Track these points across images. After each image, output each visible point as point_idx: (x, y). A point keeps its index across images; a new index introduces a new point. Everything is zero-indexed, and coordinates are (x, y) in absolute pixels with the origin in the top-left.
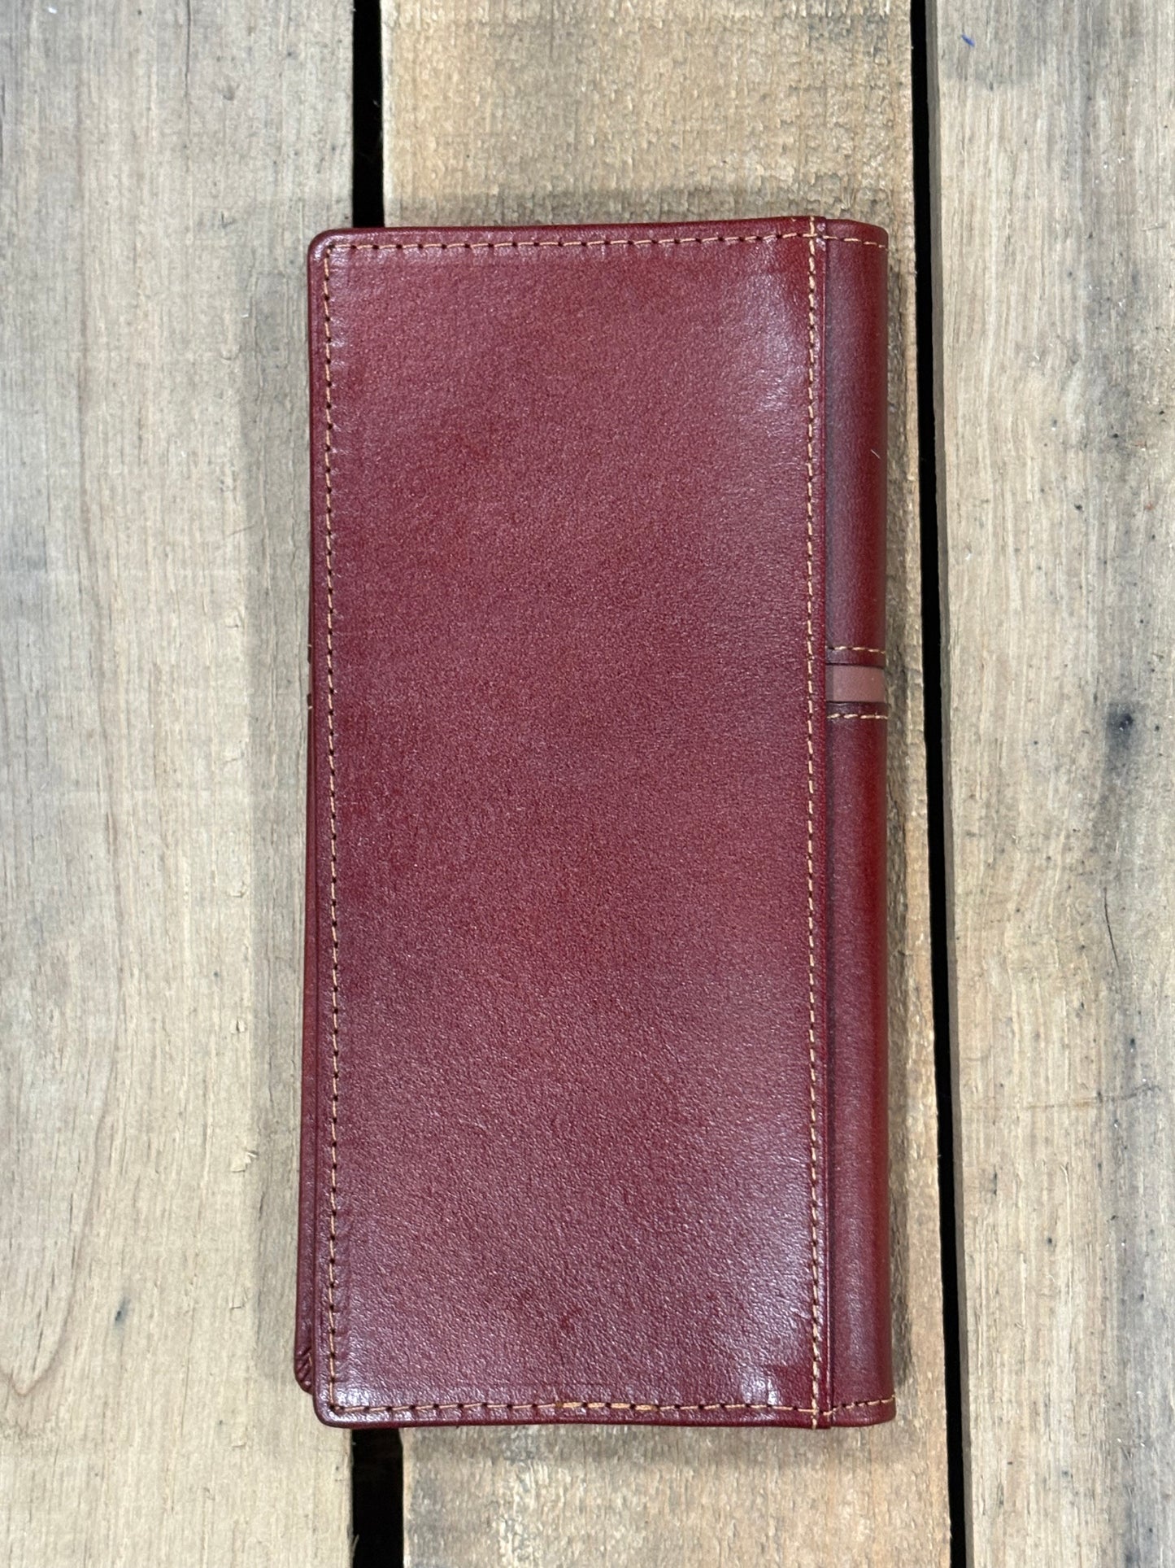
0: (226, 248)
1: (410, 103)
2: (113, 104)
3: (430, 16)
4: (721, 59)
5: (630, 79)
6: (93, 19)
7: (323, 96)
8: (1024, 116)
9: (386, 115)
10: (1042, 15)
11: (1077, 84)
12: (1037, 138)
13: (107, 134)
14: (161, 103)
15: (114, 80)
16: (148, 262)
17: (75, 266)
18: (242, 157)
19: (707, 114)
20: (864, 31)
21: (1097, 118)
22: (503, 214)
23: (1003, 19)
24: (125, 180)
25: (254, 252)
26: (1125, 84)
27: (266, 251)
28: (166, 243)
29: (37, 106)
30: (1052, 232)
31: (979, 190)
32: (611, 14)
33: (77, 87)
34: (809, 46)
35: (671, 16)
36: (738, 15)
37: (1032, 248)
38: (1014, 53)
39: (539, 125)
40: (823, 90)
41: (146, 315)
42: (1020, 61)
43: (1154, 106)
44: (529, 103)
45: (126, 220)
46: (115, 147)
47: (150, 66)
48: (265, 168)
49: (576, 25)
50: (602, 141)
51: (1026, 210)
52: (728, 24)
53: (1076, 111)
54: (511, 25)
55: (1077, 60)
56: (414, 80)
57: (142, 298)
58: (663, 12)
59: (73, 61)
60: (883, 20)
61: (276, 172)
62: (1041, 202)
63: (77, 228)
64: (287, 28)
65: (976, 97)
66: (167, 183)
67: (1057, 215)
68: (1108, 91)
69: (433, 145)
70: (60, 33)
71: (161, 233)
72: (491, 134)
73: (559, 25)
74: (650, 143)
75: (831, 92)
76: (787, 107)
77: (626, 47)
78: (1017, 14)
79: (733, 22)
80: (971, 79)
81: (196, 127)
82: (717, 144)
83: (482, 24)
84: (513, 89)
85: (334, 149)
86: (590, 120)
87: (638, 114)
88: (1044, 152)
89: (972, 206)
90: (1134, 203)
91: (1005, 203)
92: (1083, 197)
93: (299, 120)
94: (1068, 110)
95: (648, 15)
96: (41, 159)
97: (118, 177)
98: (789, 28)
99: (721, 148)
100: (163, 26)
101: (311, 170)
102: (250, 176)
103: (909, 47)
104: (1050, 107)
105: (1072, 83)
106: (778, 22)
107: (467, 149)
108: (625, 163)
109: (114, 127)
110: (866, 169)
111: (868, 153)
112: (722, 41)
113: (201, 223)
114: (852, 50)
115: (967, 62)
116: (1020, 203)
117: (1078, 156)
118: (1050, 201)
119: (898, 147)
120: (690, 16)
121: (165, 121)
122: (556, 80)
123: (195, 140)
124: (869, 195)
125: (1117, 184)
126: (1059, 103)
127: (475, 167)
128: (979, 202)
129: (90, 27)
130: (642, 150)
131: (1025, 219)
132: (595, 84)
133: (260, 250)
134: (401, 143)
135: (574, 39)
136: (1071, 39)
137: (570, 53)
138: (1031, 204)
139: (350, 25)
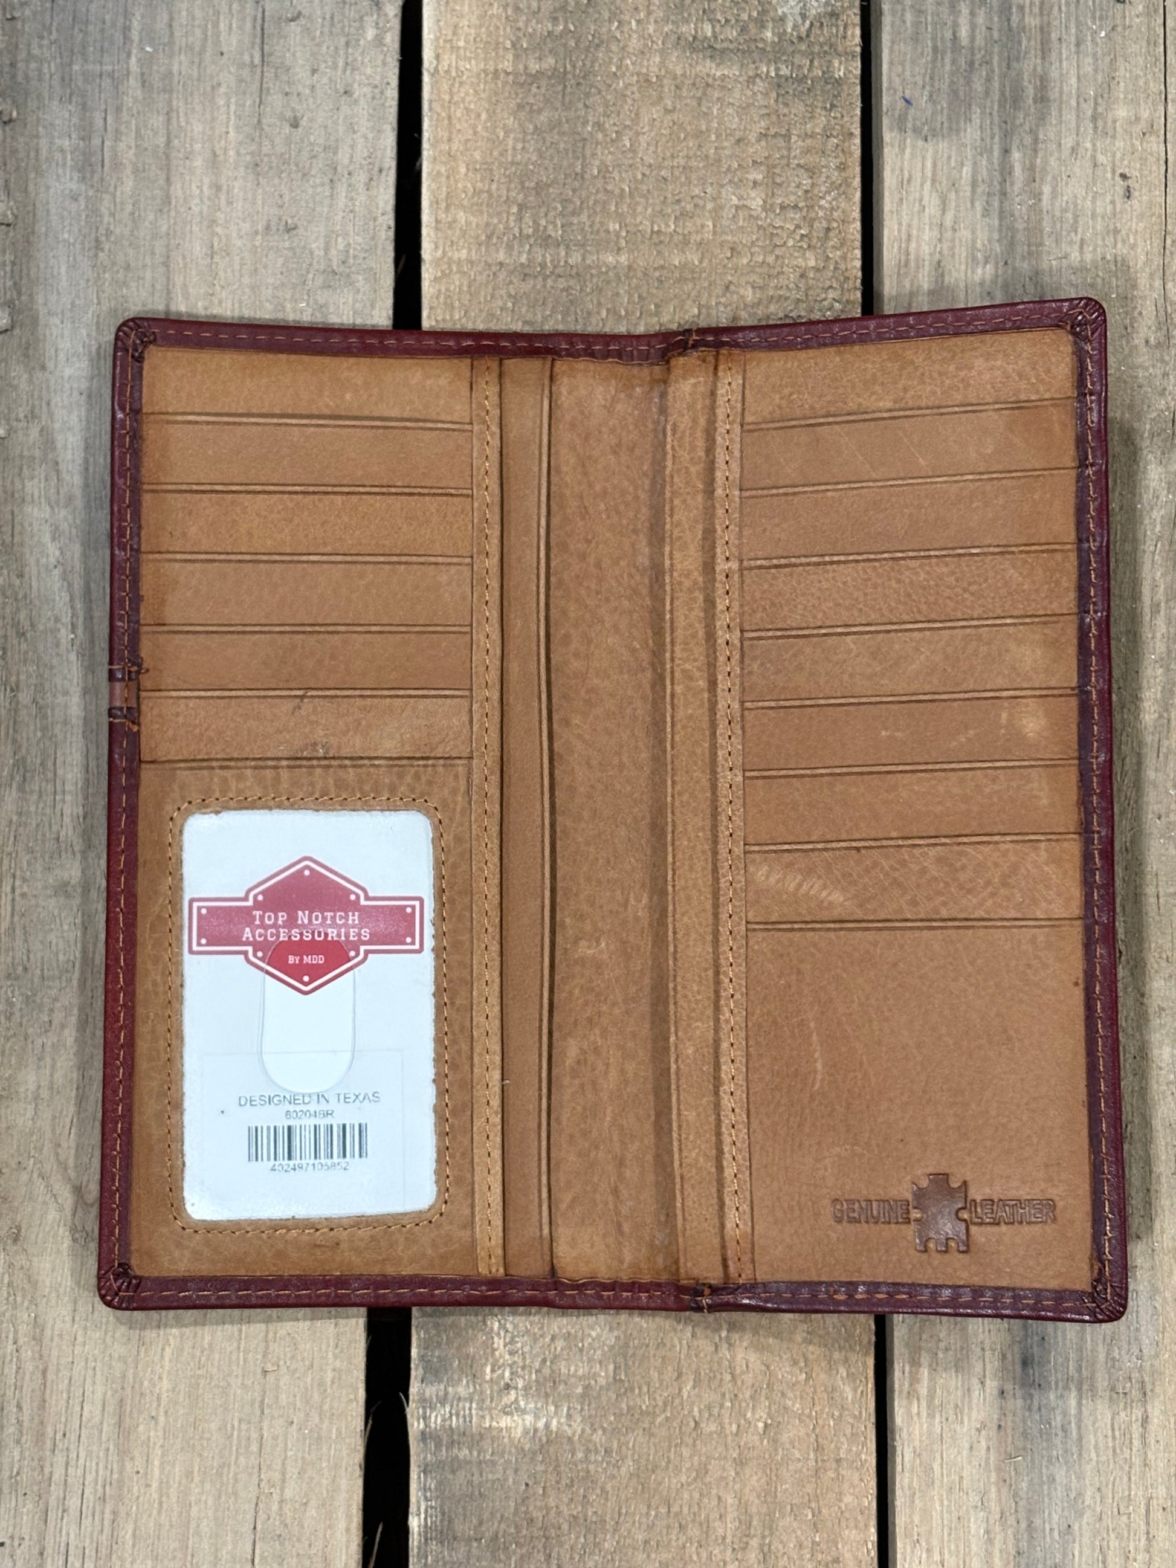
0: (289, 249)
1: (446, 135)
2: (198, 128)
3: (464, 65)
4: (704, 109)
5: (628, 123)
6: (182, 57)
7: (373, 127)
8: (953, 164)
9: (425, 145)
10: (969, 82)
11: (997, 139)
12: (963, 182)
13: (191, 152)
14: (238, 128)
15: (198, 108)
16: (223, 258)
17: (162, 260)
18: (304, 175)
19: (691, 153)
20: (823, 91)
21: (1012, 167)
22: (521, 229)
23: (936, 84)
24: (205, 189)
25: (312, 253)
26: (1036, 140)
27: (322, 253)
28: (239, 243)
29: (134, 127)
30: (974, 258)
31: (915, 222)
32: (614, 69)
33: (168, 113)
34: (776, 101)
35: (663, 72)
36: (718, 74)
37: (958, 271)
38: (945, 112)
39: (552, 157)
40: (787, 137)
41: (220, 302)
42: (950, 119)
43: (1059, 159)
44: (544, 139)
45: (205, 223)
46: (198, 162)
47: (229, 99)
48: (323, 185)
49: (584, 77)
50: (604, 172)
51: (953, 240)
52: (710, 81)
53: (995, 161)
54: (531, 75)
55: (996, 119)
56: (450, 117)
57: (218, 288)
58: (656, 70)
59: (165, 91)
60: (838, 82)
61: (332, 188)
62: (965, 234)
63: (164, 228)
64: (344, 71)
65: (913, 147)
66: (241, 194)
67: (979, 245)
68: (1022, 146)
69: (463, 170)
70: (155, 68)
71: (234, 235)
72: (512, 163)
73: (570, 76)
74: (644, 175)
75: (794, 138)
76: (757, 149)
77: (625, 96)
78: (947, 80)
79: (715, 79)
80: (909, 132)
81: (265, 150)
82: (699, 179)
83: (508, 74)
84: (531, 127)
85: (381, 171)
86: (594, 155)
87: (634, 152)
88: (968, 194)
89: (909, 236)
90: (1042, 237)
91: (936, 233)
92: (1000, 231)
93: (352, 147)
94: (989, 159)
95: (644, 71)
96: (136, 171)
97: (200, 188)
98: (760, 85)
99: (702, 181)
100: (241, 66)
101: (361, 188)
102: (310, 191)
103: (859, 104)
104: (974, 157)
105: (992, 138)
106: (751, 80)
107: (492, 174)
108: (623, 190)
109: (198, 147)
110: (823, 202)
111: (823, 189)
112: (704, 94)
113: (268, 228)
114: (812, 105)
115: (906, 119)
116: (948, 235)
117: (997, 198)
118: (973, 232)
119: (848, 185)
120: (679, 72)
121: (240, 143)
122: (567, 121)
123: (266, 159)
124: (825, 224)
125: (1028, 222)
126: (981, 154)
127: (498, 189)
128: (914, 232)
129: (180, 63)
130: (636, 180)
131: (952, 248)
132: (599, 125)
133: (317, 252)
134: (437, 168)
135: (582, 88)
136: (992, 102)
137: (579, 99)
138: (958, 234)
139: (397, 71)
